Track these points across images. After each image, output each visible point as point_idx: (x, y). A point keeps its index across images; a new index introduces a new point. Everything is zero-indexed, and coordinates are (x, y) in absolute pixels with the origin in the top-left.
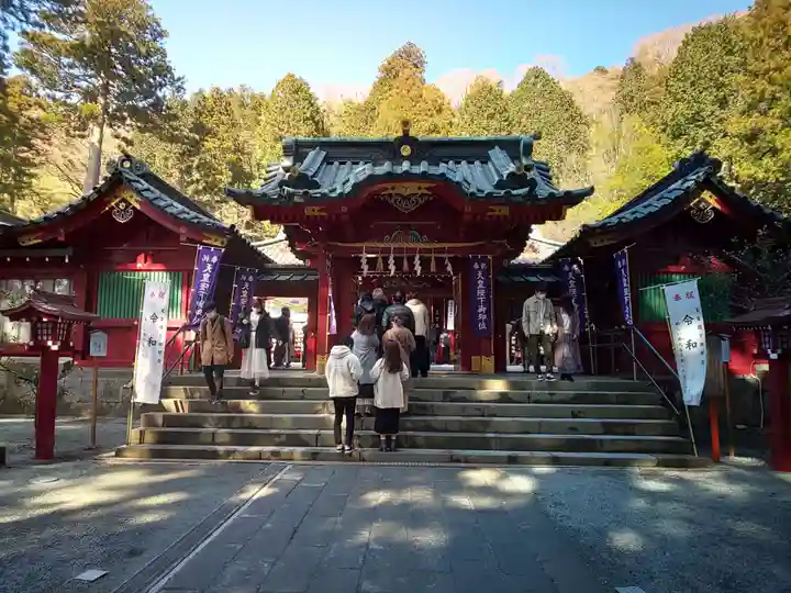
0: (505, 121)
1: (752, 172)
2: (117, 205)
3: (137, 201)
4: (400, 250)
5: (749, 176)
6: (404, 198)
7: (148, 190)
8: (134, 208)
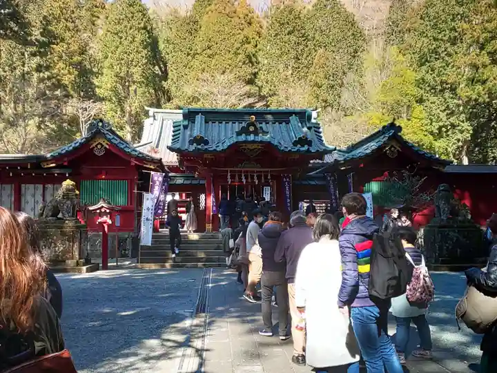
0: (303, 37)
1: (469, 94)
2: (96, 146)
3: (107, 144)
4: (247, 172)
5: (467, 97)
6: (251, 150)
7: (113, 138)
8: (105, 148)
